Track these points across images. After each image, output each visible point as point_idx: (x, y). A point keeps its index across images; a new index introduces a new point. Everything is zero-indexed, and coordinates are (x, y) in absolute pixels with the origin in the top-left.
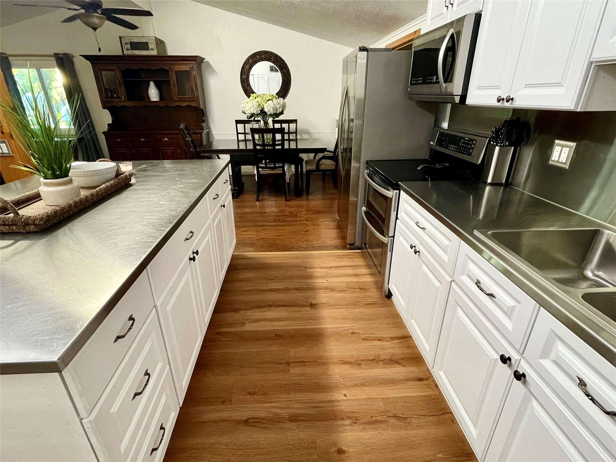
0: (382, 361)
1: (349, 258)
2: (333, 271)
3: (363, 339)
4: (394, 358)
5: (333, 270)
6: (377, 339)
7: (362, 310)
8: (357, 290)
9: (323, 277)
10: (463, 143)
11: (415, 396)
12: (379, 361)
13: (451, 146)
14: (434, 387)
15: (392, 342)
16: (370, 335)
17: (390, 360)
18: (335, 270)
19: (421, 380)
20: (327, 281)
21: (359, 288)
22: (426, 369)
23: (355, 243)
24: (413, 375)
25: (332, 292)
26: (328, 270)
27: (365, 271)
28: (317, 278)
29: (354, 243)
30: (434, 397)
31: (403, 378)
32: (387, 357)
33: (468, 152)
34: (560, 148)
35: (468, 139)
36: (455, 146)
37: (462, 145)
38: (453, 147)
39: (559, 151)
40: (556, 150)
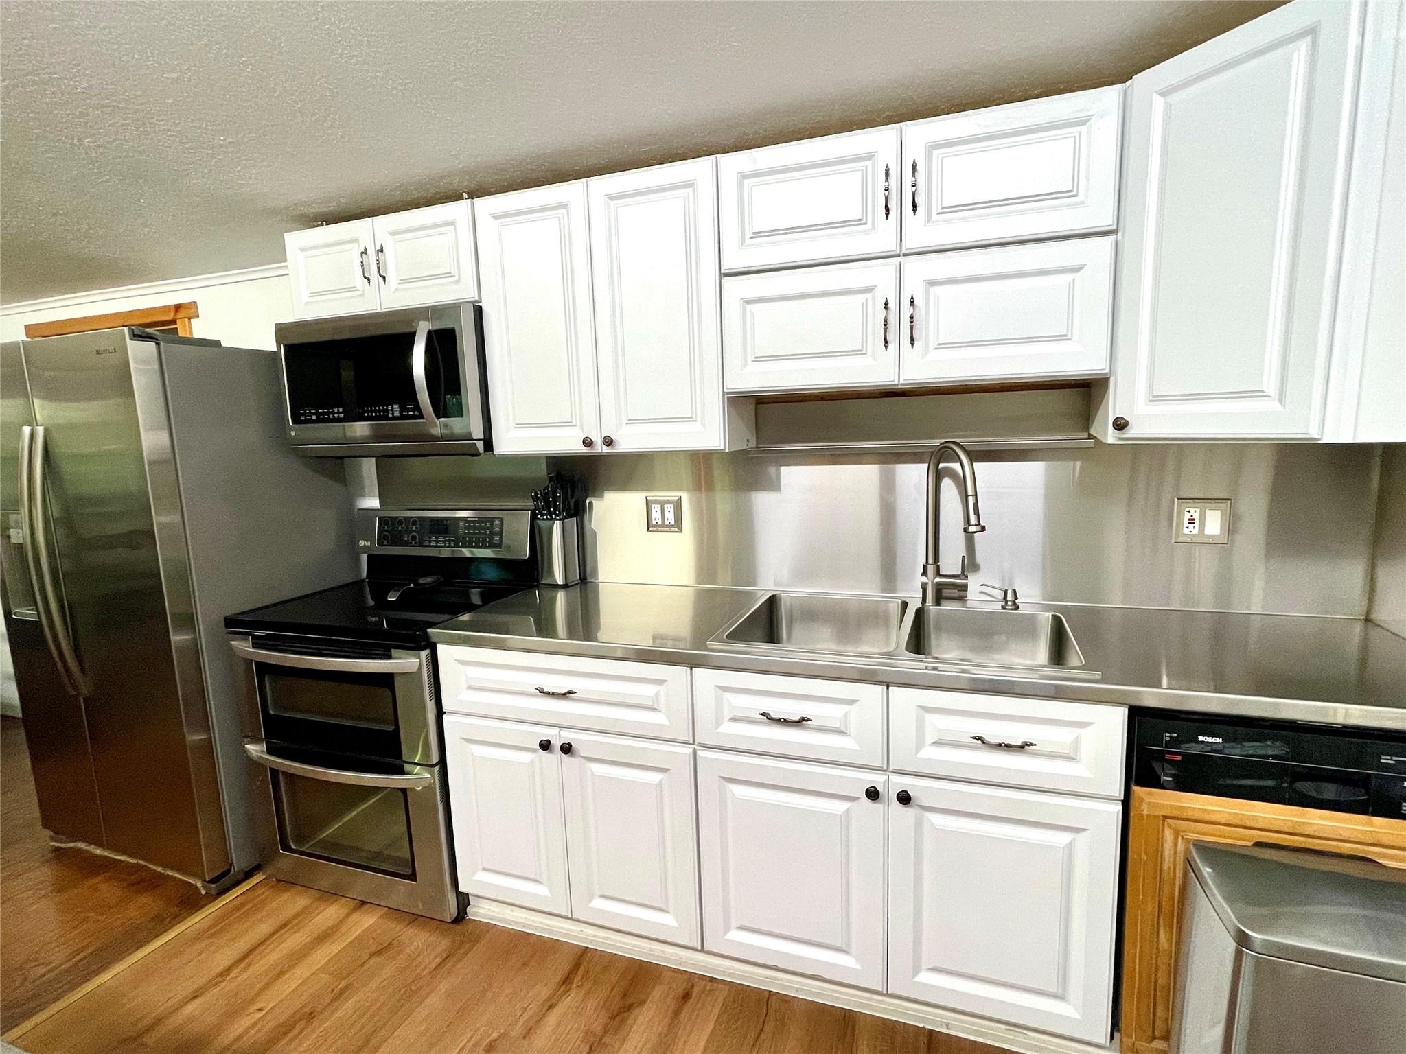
0: (605, 1032)
1: (246, 915)
2: (246, 975)
3: (524, 1037)
4: (615, 1007)
5: (240, 973)
6: (546, 1008)
7: (443, 987)
8: (372, 962)
9: (233, 1012)
10: (466, 528)
11: (714, 1028)
12: (601, 1039)
13: (434, 538)
14: (712, 985)
15: (574, 986)
16: (525, 1017)
17: (613, 1018)
18: (245, 969)
19: (686, 996)
20: (263, 1013)
21: (372, 955)
22: (671, 973)
23: (231, 864)
24: (671, 1003)
25: (316, 1022)
26: (223, 984)
27: (331, 913)
28: (217, 1029)
29: (226, 868)
30: (731, 999)
31: (667, 1020)
32: (603, 1019)
33: (488, 542)
34: (659, 506)
35: (477, 519)
36: (444, 537)
37: (465, 534)
38: (441, 541)
39: (659, 511)
40: (653, 511)
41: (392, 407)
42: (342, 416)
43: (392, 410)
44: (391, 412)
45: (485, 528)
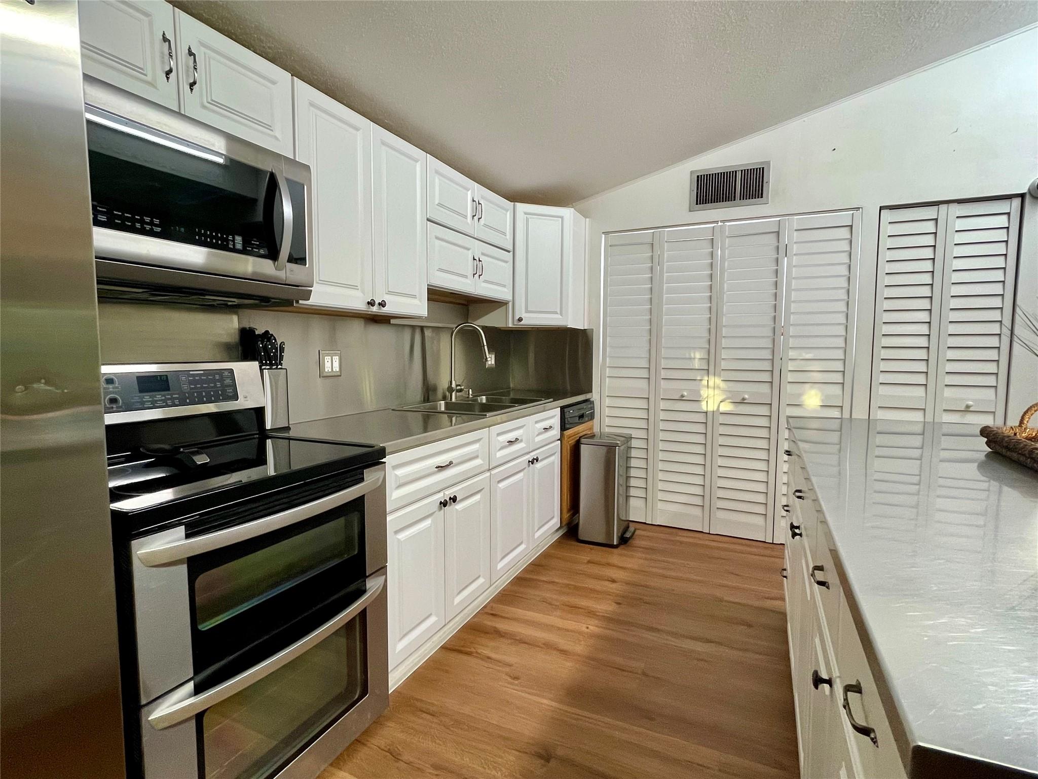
10: (190, 383)
33: (221, 395)
34: (330, 357)
35: (202, 372)
36: (164, 396)
37: (192, 389)
38: (160, 401)
39: (330, 361)
40: (326, 361)
41: (234, 238)
42: (159, 229)
43: (233, 241)
44: (231, 243)
45: (214, 381)
